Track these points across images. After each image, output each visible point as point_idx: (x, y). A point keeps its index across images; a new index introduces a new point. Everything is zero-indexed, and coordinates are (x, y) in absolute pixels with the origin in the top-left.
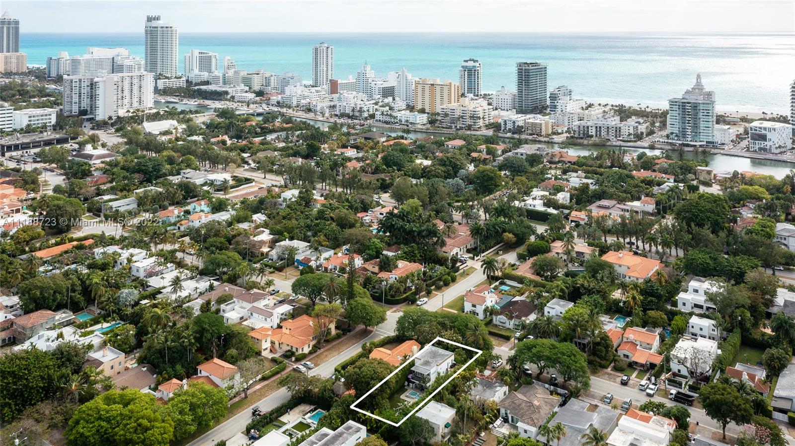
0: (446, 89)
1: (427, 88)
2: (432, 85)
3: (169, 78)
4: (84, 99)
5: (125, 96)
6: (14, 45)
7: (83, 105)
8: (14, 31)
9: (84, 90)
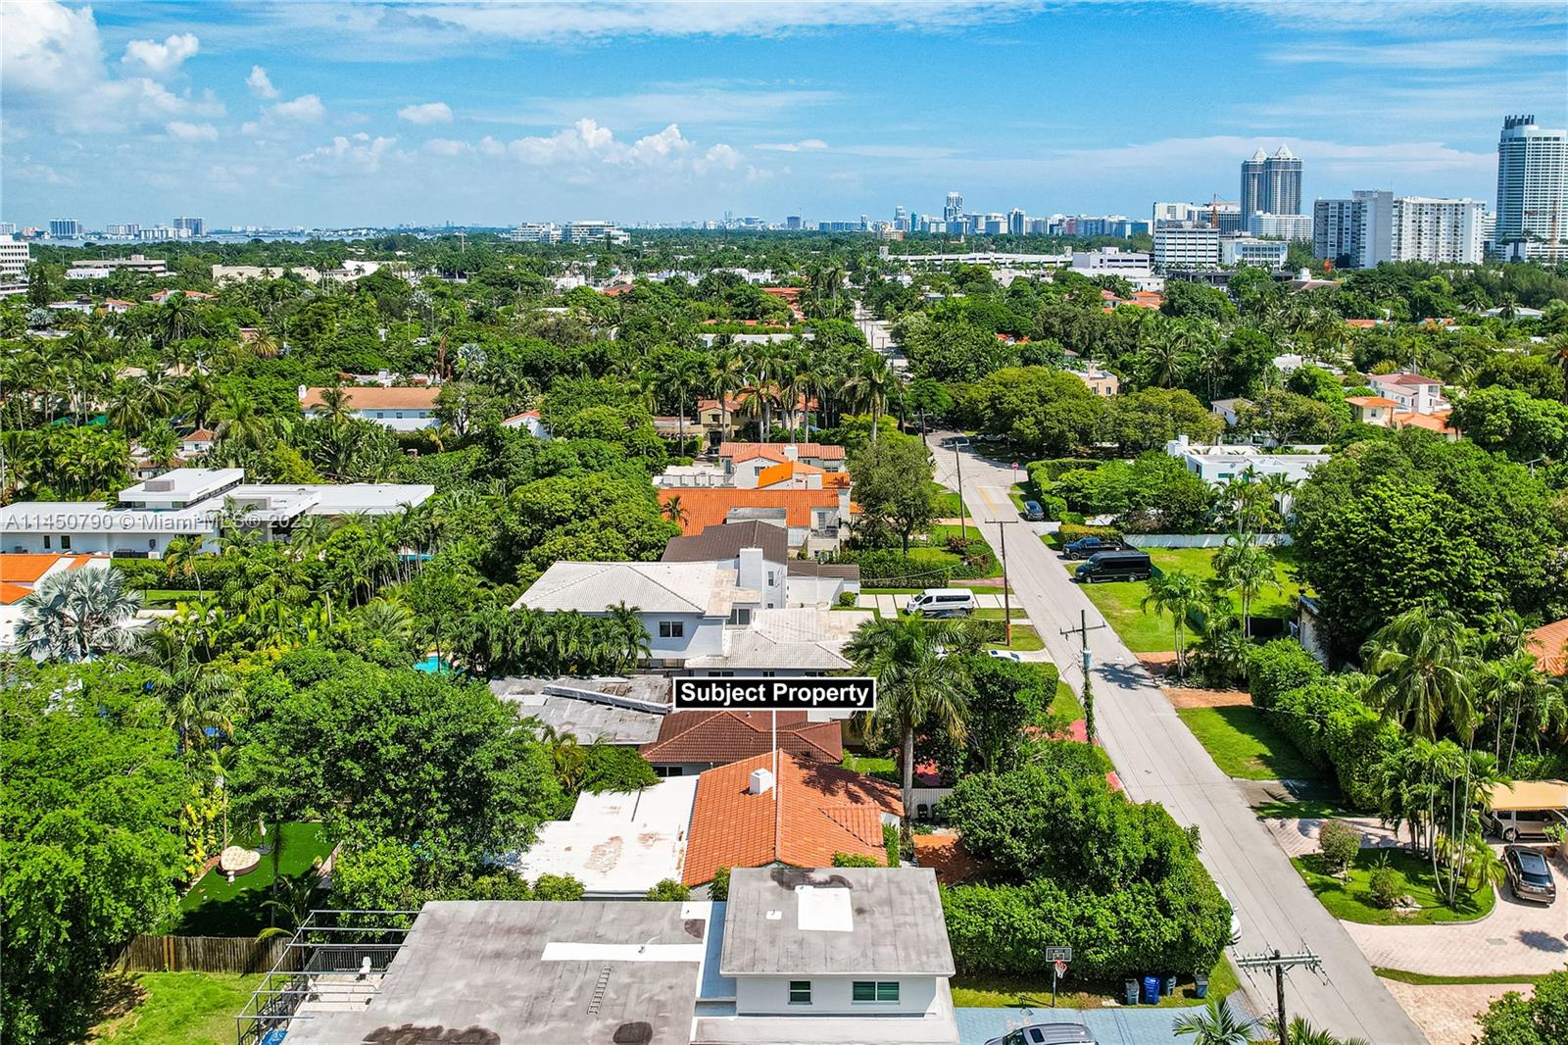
3: (1545, 241)
4: (1347, 239)
5: (1425, 242)
6: (1293, 203)
7: (1346, 250)
8: (1294, 179)
9: (1347, 223)
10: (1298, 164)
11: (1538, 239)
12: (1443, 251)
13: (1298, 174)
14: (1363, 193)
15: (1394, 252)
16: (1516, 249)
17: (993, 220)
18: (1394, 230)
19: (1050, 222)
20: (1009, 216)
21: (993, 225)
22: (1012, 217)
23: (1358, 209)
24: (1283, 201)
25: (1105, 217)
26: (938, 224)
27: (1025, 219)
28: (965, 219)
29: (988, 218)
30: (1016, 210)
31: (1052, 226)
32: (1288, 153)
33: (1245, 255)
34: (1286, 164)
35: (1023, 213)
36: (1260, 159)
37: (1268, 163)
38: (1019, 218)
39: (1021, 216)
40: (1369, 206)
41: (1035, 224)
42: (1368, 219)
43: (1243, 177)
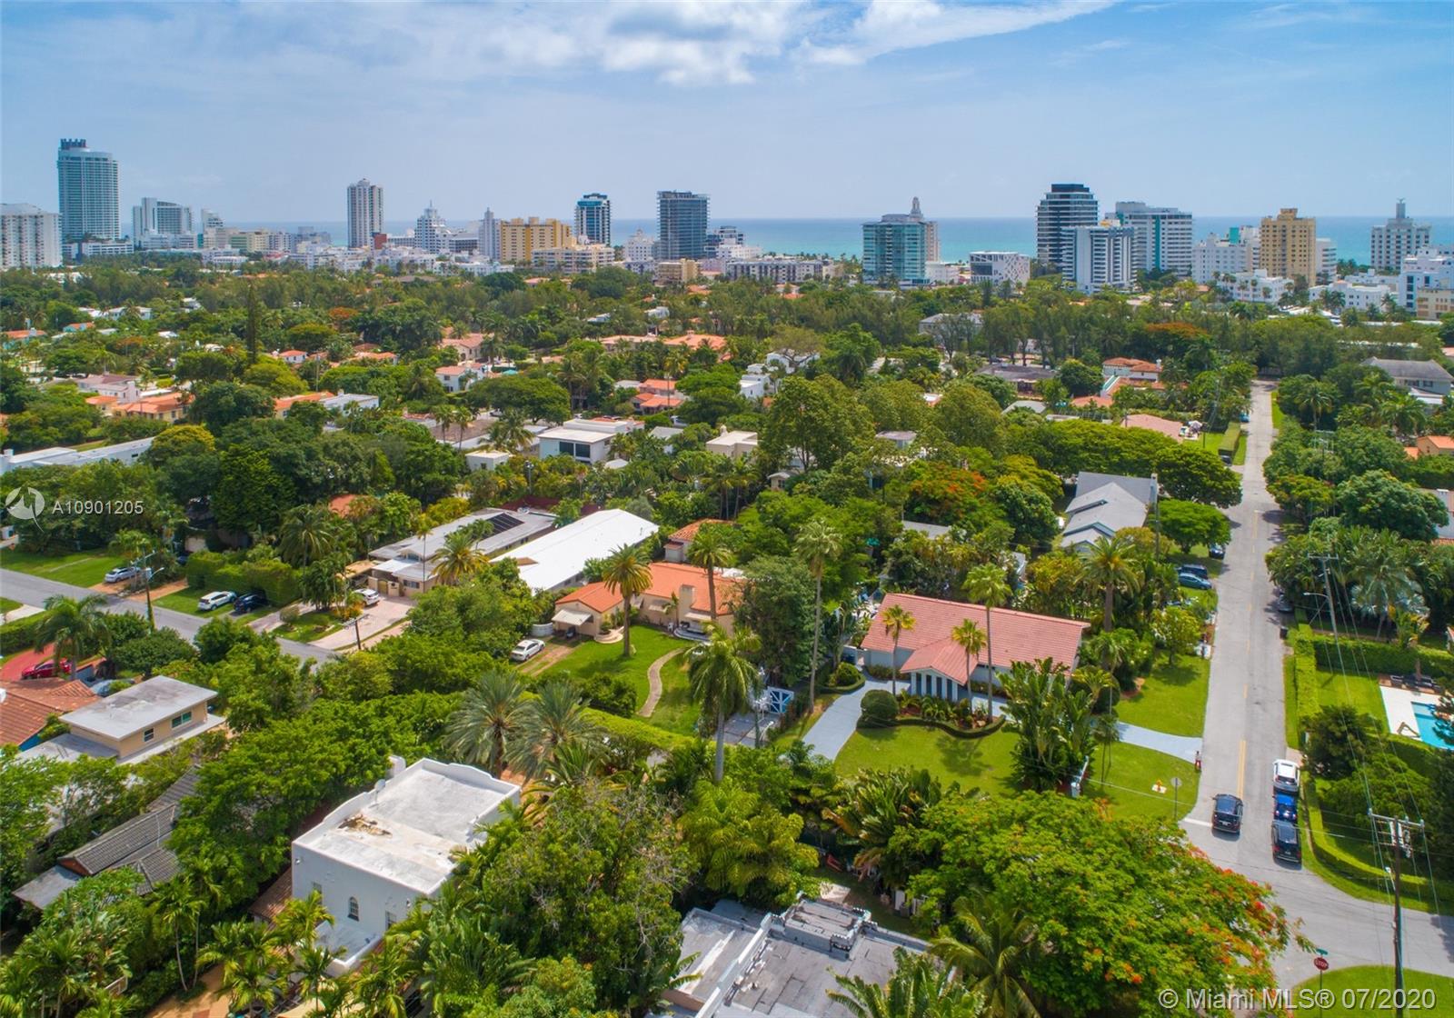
0: (548, 231)
1: (520, 230)
2: (527, 226)
3: (103, 242)
11: (99, 240)
12: (27, 259)
16: (80, 248)
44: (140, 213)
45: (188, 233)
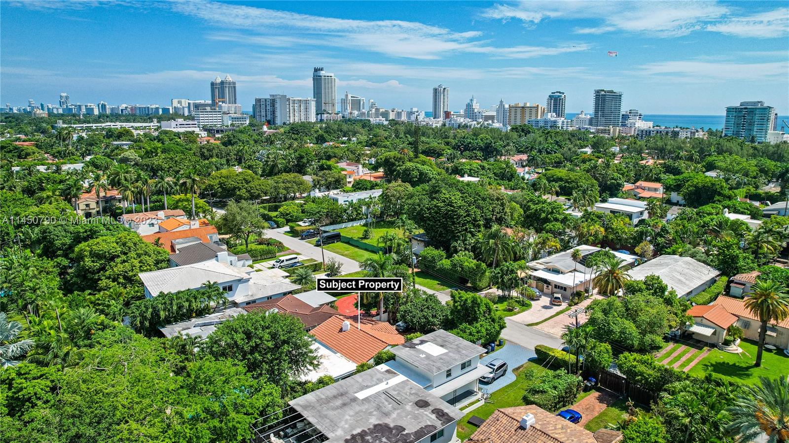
0: (534, 111)
1: (519, 111)
2: (523, 107)
3: (330, 114)
4: (269, 114)
5: (296, 114)
6: (233, 99)
7: (269, 118)
8: (233, 89)
9: (268, 107)
10: (234, 83)
11: (329, 113)
12: (303, 118)
13: (235, 87)
14: (273, 96)
15: (288, 118)
16: (321, 117)
17: (89, 107)
18: (288, 110)
19: (120, 108)
20: (99, 106)
21: (90, 111)
22: (100, 106)
23: (273, 102)
24: (229, 99)
25: (149, 106)
26: (57, 109)
27: (107, 107)
28: (73, 107)
29: (86, 106)
30: (102, 102)
31: (122, 110)
32: (230, 78)
33: (233, 121)
34: (230, 83)
35: (106, 104)
36: (219, 81)
37: (222, 83)
38: (104, 106)
39: (105, 105)
40: (278, 101)
41: (112, 109)
42: (278, 106)
43: (212, 88)
44: (344, 102)
45: (363, 110)
